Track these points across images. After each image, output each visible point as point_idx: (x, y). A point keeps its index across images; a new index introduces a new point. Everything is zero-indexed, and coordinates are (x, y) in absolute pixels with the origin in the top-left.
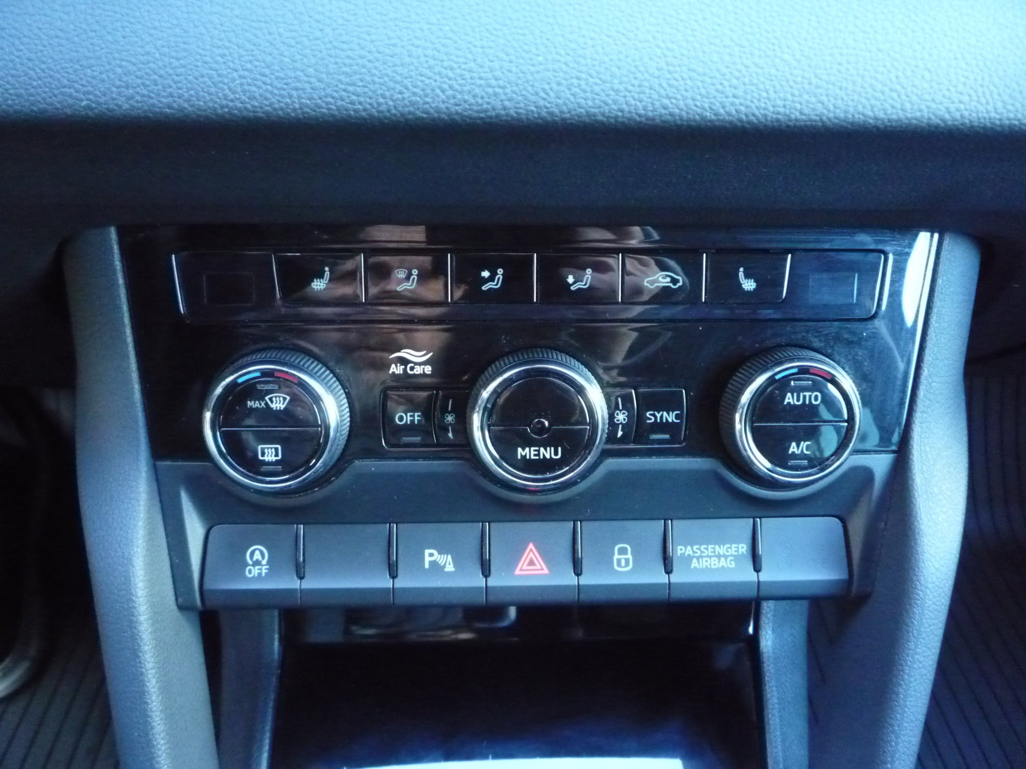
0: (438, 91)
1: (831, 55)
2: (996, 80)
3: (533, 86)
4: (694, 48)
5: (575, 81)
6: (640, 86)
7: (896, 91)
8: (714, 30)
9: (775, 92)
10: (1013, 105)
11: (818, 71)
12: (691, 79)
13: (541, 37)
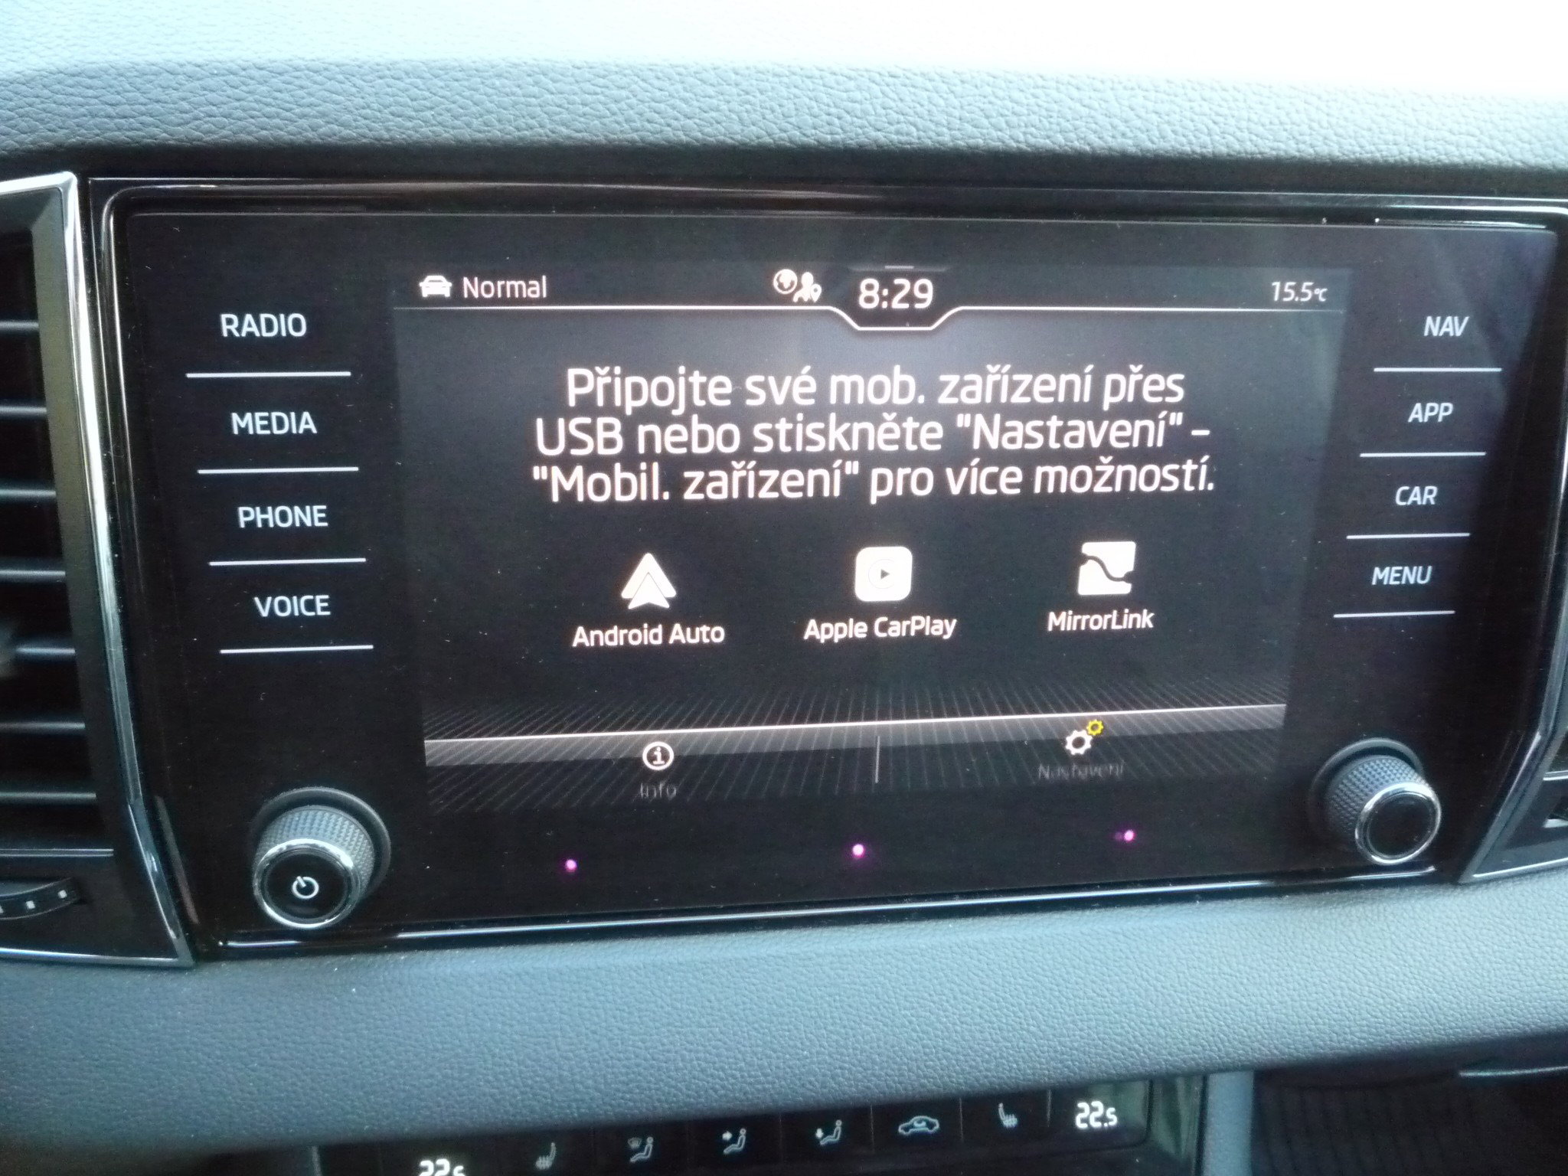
0: (711, 1092)
1: (1073, 1022)
2: (1225, 1028)
3: (800, 1079)
4: (947, 1029)
5: (839, 1071)
6: (899, 1070)
7: (1134, 1049)
8: (964, 1009)
9: (1024, 1062)
10: (1243, 1049)
11: (1062, 1039)
12: (946, 1058)
13: (805, 1031)
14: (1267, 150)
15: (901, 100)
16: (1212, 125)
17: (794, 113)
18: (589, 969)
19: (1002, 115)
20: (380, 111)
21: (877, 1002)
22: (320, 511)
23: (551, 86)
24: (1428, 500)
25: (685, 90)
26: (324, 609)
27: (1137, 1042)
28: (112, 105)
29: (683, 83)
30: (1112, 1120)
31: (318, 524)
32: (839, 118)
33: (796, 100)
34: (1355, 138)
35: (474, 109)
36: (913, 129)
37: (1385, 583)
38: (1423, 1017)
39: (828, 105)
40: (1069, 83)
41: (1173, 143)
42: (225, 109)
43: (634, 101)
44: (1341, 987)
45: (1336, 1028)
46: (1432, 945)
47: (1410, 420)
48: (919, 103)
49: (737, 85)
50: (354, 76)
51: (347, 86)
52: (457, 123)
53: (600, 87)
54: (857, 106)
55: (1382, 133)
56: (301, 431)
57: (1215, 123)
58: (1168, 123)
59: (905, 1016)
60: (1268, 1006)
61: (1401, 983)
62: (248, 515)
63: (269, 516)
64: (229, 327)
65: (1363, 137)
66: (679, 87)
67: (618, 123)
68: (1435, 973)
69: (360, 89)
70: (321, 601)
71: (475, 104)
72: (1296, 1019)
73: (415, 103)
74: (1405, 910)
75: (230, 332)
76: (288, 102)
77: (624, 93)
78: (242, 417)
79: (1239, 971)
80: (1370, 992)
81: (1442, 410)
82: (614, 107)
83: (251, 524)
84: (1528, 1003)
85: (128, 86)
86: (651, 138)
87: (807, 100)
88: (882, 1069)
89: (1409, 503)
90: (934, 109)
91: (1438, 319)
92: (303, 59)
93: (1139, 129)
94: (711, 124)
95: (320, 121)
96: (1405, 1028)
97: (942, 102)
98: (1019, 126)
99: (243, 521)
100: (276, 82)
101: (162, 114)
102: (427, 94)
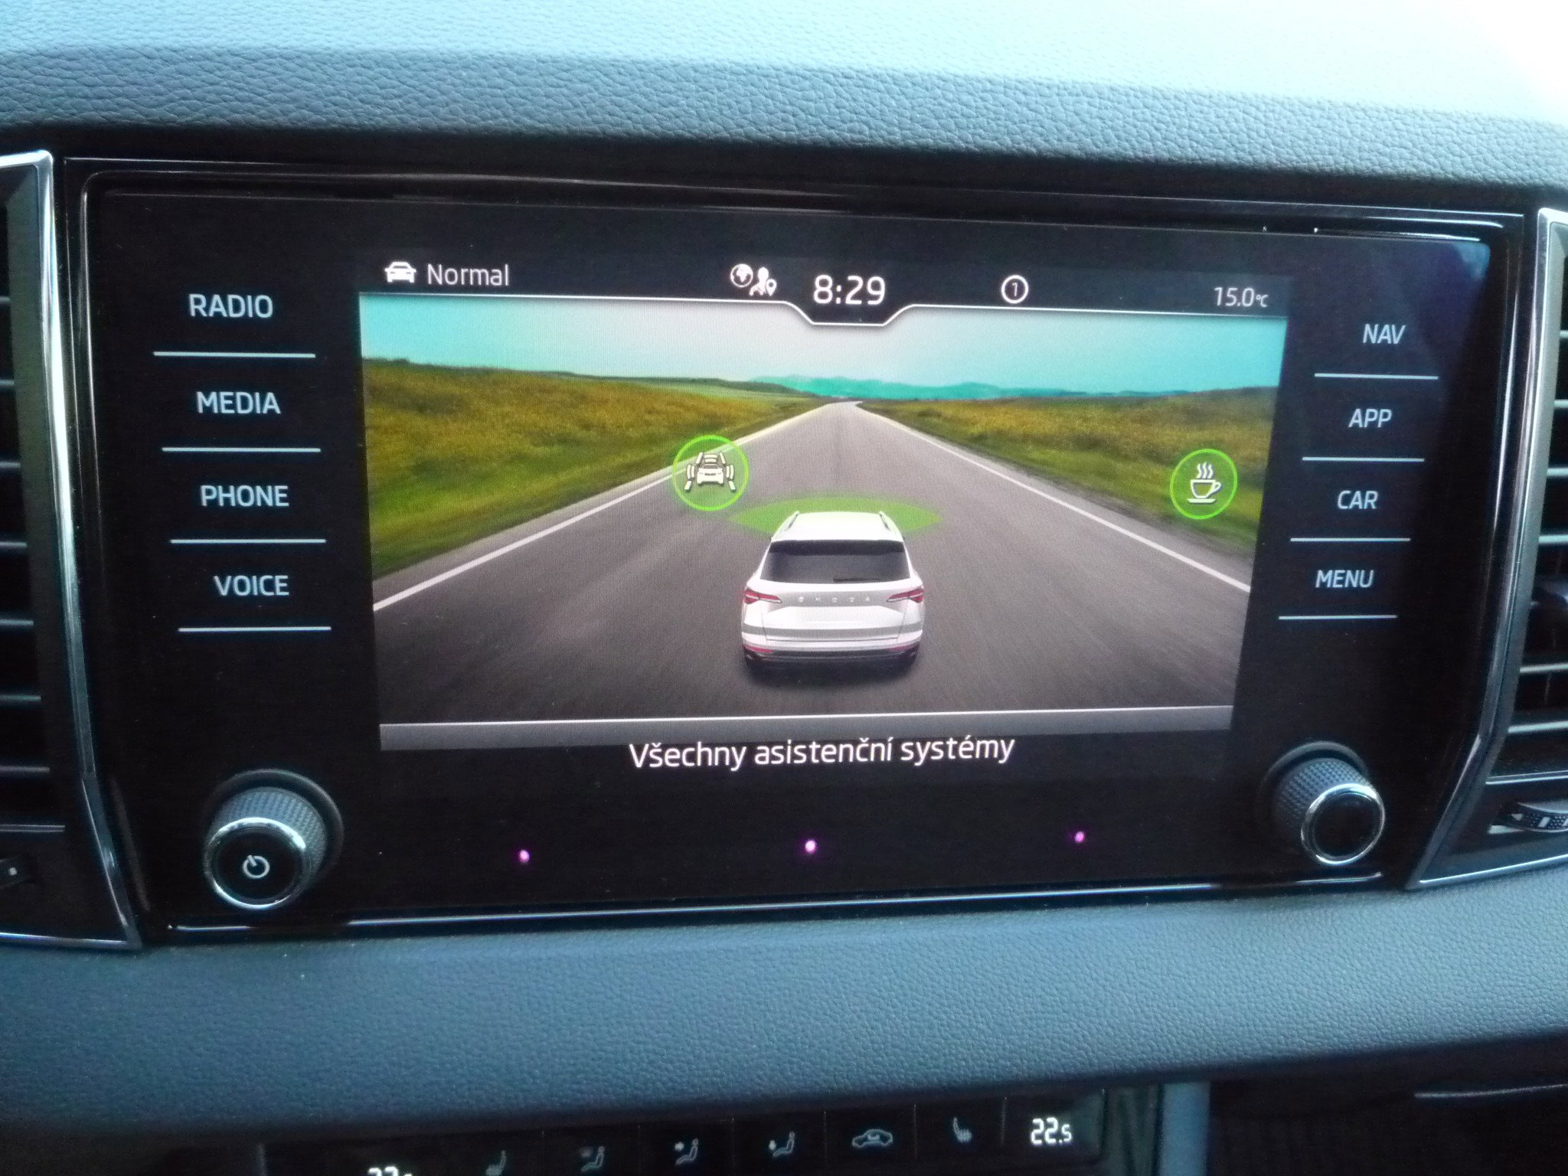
0: (659, 1084)
1: (1023, 1020)
2: (1174, 1029)
3: (748, 1073)
4: (897, 1025)
5: (787, 1065)
6: (848, 1065)
7: (1083, 1048)
8: (913, 1005)
9: (973, 1060)
10: (1192, 1051)
11: (1011, 1037)
12: (895, 1054)
13: (754, 1025)
14: (1207, 157)
15: (855, 100)
16: (1154, 131)
17: (750, 109)
18: (541, 960)
19: (952, 117)
20: (350, 98)
21: (826, 996)
22: (281, 491)
23: (516, 78)
24: (1369, 505)
25: (646, 85)
26: (282, 589)
27: (1086, 1041)
28: (88, 86)
29: (643, 78)
30: (1067, 1137)
31: (279, 504)
32: (794, 115)
33: (753, 97)
34: (1292, 148)
35: (441, 98)
36: (866, 128)
37: (1329, 586)
38: (1370, 1021)
39: (784, 104)
40: (1017, 88)
41: (1117, 147)
42: (198, 92)
43: (596, 94)
44: (1289, 991)
45: (1285, 1031)
46: (1379, 949)
47: (1350, 425)
48: (872, 104)
49: (696, 82)
50: (325, 64)
51: (319, 74)
52: (425, 111)
53: (562, 80)
54: (812, 104)
55: (1317, 143)
56: (265, 411)
57: (1157, 129)
58: (1112, 128)
59: (854, 1012)
60: (1217, 1008)
61: (1347, 986)
62: (210, 493)
63: (231, 495)
64: (197, 307)
65: (1300, 147)
66: (640, 82)
67: (580, 114)
68: (1382, 978)
69: (331, 77)
70: (280, 581)
71: (443, 93)
72: (1244, 1021)
73: (383, 91)
74: (1352, 915)
75: (197, 311)
76: (260, 87)
77: (586, 86)
78: (207, 396)
79: (1188, 973)
80: (1318, 995)
81: (1381, 416)
82: (577, 100)
83: (213, 503)
84: (1474, 1009)
85: (105, 68)
86: (611, 130)
87: (763, 98)
88: (830, 1063)
89: (1351, 507)
90: (886, 109)
91: (1376, 326)
92: (276, 47)
93: (1084, 133)
94: (670, 117)
95: (291, 106)
96: (1352, 1032)
97: (894, 103)
98: (968, 127)
99: (205, 498)
100: (249, 68)
101: (138, 96)
102: (396, 83)
